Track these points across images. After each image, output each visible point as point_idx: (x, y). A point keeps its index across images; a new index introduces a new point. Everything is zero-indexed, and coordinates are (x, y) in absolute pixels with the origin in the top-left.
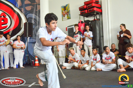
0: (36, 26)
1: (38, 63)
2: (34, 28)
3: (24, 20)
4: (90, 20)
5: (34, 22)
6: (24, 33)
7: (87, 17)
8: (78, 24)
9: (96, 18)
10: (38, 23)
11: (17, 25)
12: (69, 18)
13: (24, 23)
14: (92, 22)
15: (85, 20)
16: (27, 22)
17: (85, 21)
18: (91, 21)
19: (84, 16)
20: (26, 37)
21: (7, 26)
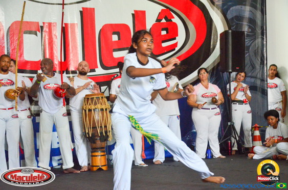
0: (255, 39)
2: (249, 46)
5: (250, 27)
6: (219, 61)
10: (259, 31)
11: (203, 39)
13: (221, 34)
16: (227, 29)
20: (225, 73)
21: (176, 45)
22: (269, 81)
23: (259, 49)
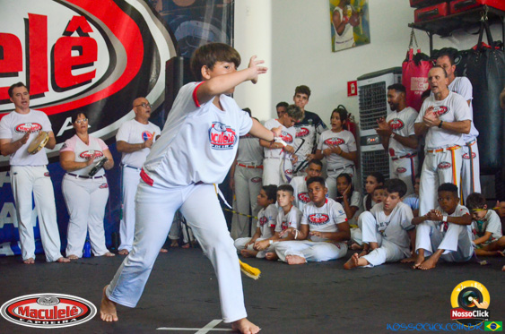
7: (444, 34)
8: (401, 66)
9: (485, 40)
12: (362, 40)
14: (469, 57)
15: (434, 48)
17: (436, 51)
18: (464, 54)
19: (431, 32)
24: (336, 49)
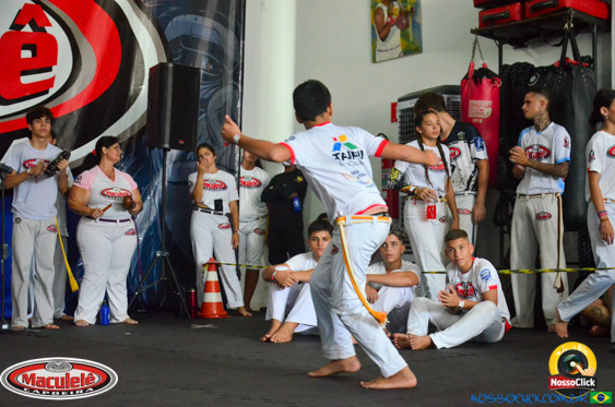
0: (221, 85)
1: (218, 303)
2: (207, 100)
3: (149, 52)
4: (536, 65)
5: (211, 61)
6: (145, 123)
7: (519, 44)
8: (459, 84)
9: (570, 55)
10: (230, 72)
11: (112, 76)
12: (412, 48)
13: (151, 69)
14: (550, 75)
15: (506, 61)
16: (165, 60)
17: (507, 66)
18: (544, 71)
19: (501, 41)
20: (156, 149)
21: (50, 82)
22: (244, 172)
23: (228, 106)
24: (377, 59)
